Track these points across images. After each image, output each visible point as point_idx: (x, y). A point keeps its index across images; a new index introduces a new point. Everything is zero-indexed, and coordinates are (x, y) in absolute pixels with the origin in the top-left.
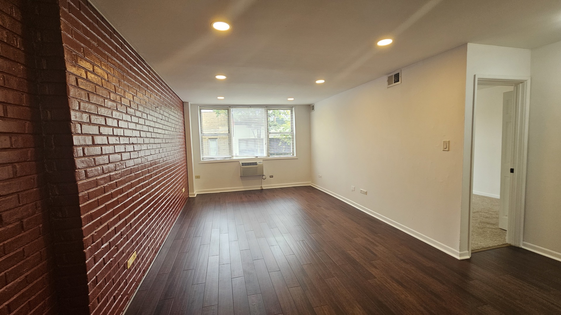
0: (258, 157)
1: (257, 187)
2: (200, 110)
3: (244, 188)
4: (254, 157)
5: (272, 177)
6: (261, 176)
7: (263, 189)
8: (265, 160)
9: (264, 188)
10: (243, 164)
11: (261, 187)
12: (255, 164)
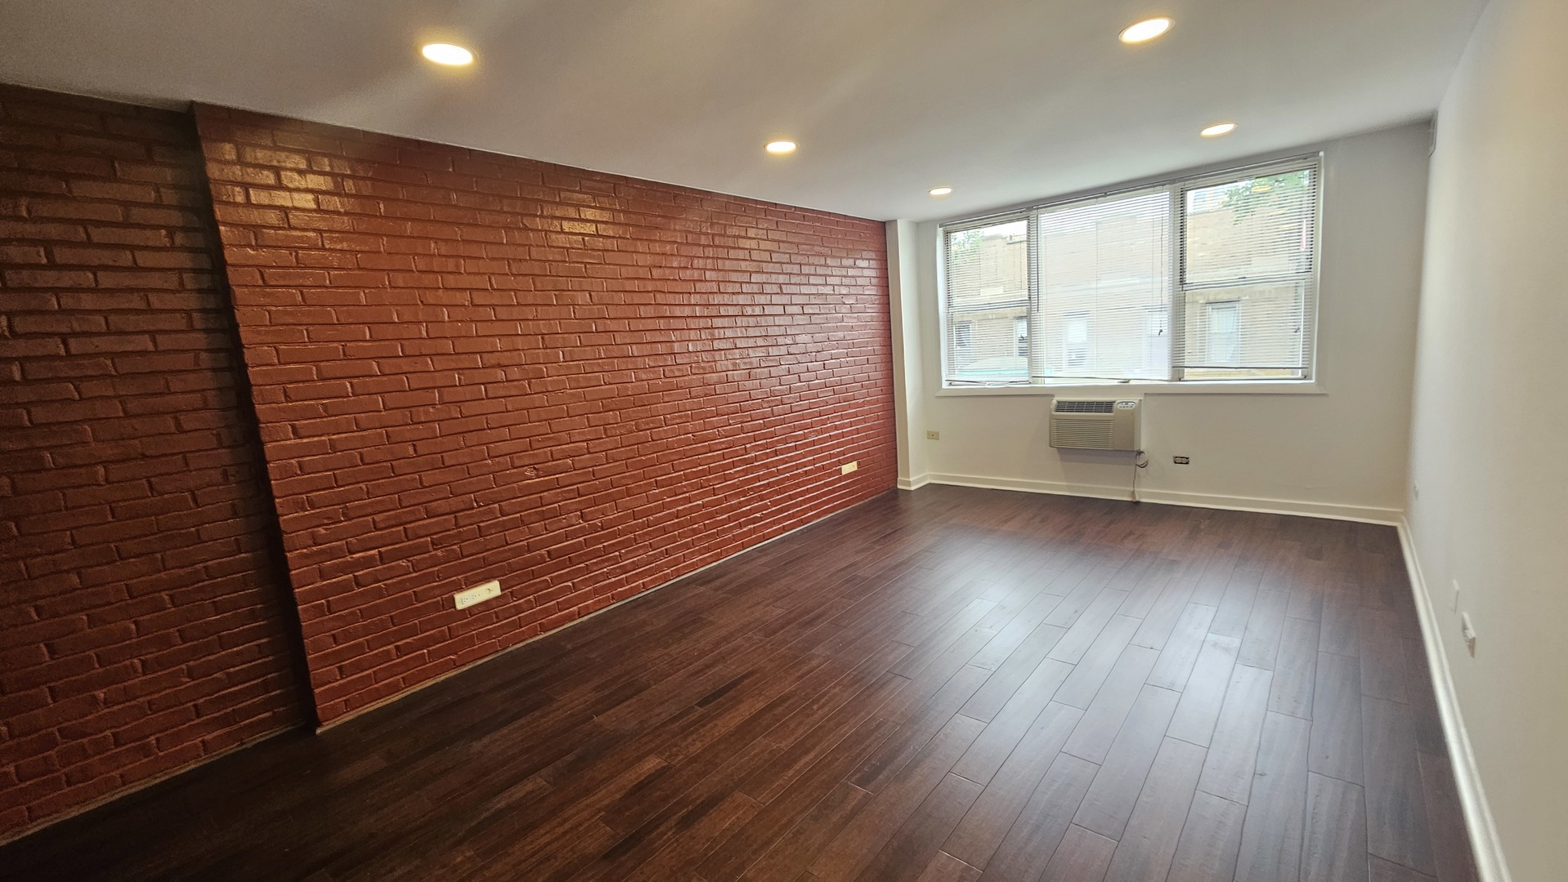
0: (1132, 383)
1: (1118, 493)
2: (947, 234)
3: (1069, 488)
4: (1115, 383)
5: (1185, 461)
6: (1129, 455)
7: (1138, 503)
8: (1153, 394)
9: (1143, 500)
10: (1061, 406)
11: (1133, 494)
12: (1108, 407)
